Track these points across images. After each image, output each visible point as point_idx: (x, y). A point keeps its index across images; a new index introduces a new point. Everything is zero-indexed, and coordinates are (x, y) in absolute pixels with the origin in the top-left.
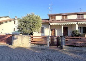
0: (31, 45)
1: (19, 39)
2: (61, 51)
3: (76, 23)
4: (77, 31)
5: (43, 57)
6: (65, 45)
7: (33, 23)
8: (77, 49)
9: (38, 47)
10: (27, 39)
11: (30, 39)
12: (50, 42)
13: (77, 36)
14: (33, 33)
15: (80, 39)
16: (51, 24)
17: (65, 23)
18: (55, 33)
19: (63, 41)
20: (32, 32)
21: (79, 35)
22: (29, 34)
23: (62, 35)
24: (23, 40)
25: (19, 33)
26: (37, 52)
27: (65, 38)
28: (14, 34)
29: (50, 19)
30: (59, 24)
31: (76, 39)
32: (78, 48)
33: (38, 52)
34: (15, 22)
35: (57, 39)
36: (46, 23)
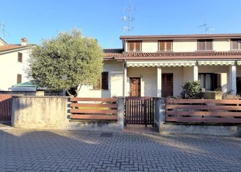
0: (72, 123)
1: (34, 106)
2: (155, 137)
3: (193, 63)
4: (195, 84)
5: (107, 157)
6: (166, 122)
7: (79, 61)
8: (195, 132)
9: (92, 130)
10: (60, 105)
11: (69, 106)
12: (125, 115)
13: (196, 98)
14: (78, 88)
15: (204, 104)
16: (130, 64)
17: (166, 63)
18: (139, 90)
19: (161, 111)
20: (74, 86)
21: (200, 95)
22: (64, 92)
23: (159, 95)
24: (48, 109)
25: (34, 89)
26: (89, 142)
27: (166, 102)
28: (17, 92)
29: (126, 51)
30: (151, 64)
31: (193, 104)
32: (198, 130)
33: (93, 143)
34: (20, 56)
35: (144, 105)
36: (114, 61)
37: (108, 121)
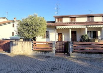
0: (34, 52)
1: (18, 45)
2: (68, 58)
3: (85, 27)
4: (86, 36)
5: (48, 66)
6: (73, 52)
7: (37, 27)
8: (86, 56)
9: (42, 55)
10: (29, 45)
11: (32, 45)
12: (56, 49)
13: (86, 42)
14: (36, 38)
15: (90, 44)
16: (58, 27)
17: (73, 27)
18: (62, 38)
19: (71, 47)
20: (34, 37)
21: (88, 40)
22: (31, 39)
23: (70, 40)
24: (24, 46)
25: (19, 38)
26: (40, 60)
27: (73, 44)
28: (12, 39)
29: (56, 22)
30: (67, 27)
31: (85, 44)
32: (87, 55)
33: (42, 60)
34: (13, 25)
35: (64, 45)
36: (51, 26)
37: (48, 51)
